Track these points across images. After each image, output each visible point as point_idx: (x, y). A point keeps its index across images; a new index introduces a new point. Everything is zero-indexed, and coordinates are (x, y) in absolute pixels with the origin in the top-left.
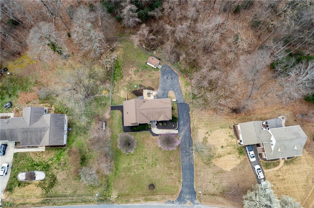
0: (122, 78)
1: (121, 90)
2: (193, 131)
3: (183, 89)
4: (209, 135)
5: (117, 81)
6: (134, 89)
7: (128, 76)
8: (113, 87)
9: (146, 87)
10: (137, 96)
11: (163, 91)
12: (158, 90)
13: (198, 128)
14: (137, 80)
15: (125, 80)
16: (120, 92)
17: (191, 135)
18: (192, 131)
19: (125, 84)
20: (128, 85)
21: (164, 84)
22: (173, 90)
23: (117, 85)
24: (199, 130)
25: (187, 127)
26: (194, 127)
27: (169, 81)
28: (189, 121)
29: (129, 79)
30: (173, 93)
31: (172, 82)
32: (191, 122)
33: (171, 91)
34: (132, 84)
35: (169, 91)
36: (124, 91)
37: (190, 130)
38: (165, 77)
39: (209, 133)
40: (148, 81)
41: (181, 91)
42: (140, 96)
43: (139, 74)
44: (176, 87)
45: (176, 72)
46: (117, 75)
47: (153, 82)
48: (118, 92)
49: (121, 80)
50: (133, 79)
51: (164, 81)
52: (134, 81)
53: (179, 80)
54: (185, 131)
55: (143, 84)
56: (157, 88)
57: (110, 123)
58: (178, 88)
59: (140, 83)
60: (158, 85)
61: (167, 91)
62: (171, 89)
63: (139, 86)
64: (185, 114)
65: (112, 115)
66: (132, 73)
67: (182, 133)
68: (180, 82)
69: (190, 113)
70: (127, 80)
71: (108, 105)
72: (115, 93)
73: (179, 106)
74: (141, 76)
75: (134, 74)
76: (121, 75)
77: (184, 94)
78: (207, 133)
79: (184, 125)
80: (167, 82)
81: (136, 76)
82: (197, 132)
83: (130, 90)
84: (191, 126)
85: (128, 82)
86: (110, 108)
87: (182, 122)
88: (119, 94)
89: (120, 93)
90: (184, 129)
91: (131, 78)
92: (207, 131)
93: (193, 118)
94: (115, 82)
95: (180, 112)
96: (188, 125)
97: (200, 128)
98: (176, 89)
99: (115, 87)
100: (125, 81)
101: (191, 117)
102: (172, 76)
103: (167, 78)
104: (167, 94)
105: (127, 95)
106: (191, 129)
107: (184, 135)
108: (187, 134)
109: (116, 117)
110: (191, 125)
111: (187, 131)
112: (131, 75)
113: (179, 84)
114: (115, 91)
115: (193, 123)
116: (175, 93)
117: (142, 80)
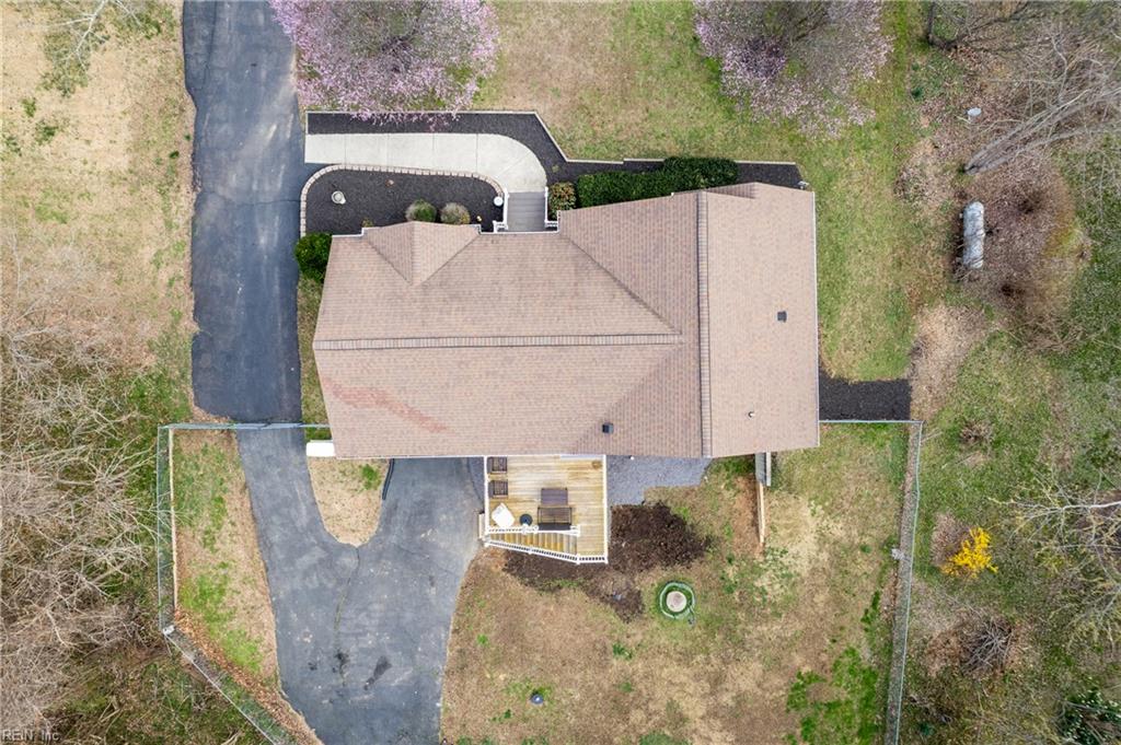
0: (800, 689)
1: (814, 571)
2: (175, 155)
3: (241, 554)
4: (31, 109)
5: (847, 660)
6: (696, 572)
7: (740, 699)
8: (884, 600)
9: (581, 594)
10: (661, 511)
11: (424, 548)
12: (468, 555)
13: (134, 179)
14: (660, 660)
15: (774, 665)
16: (824, 556)
17: (191, 111)
18: (185, 158)
19: (772, 630)
20: (741, 615)
21: (409, 616)
22: (333, 550)
23: (845, 621)
24: (122, 163)
25: (220, 190)
26: (163, 193)
27: (364, 643)
28: (206, 250)
29: (734, 671)
30: (338, 518)
31: (337, 623)
32: (188, 239)
33: (357, 544)
34: (710, 625)
35: (376, 539)
36: (785, 560)
37: (203, 158)
38: (398, 677)
39: (26, 132)
40: (556, 645)
41: (262, 539)
42: (637, 512)
43: (637, 716)
44: (306, 574)
45: (301, 719)
46: (848, 720)
47: (512, 632)
48: (841, 556)
49: (806, 669)
50: (697, 678)
51: (407, 639)
52: (685, 657)
53: (270, 637)
54: (244, 152)
55: (611, 617)
56: (479, 578)
57: (922, 263)
58: (290, 561)
59: (632, 628)
60: (467, 604)
61: (393, 539)
62: (348, 561)
63: (647, 600)
64: (236, 313)
65: (902, 334)
66: (703, 729)
67: (267, 132)
68: (268, 618)
69: (189, 327)
70: (756, 667)
71: (934, 433)
72: (864, 549)
73: (285, 396)
74: (622, 698)
75: (683, 719)
76: (807, 712)
77: (236, 504)
78: (50, 132)
79: (246, 210)
80: (382, 626)
81: (671, 705)
82: (139, 146)
83: (731, 572)
84: (184, 200)
85: (742, 642)
86: (914, 407)
87: (263, 241)
88: (837, 530)
89: (822, 538)
90: (249, 172)
91: (717, 681)
92: (46, 149)
93: (164, 277)
94: (865, 653)
95: (281, 334)
96: (213, 207)
97: (114, 179)
98: (306, 560)
99: (868, 603)
100: (777, 660)
101: (182, 288)
102: (336, 681)
103: (383, 666)
104: (387, 520)
105: (755, 524)
106: (187, 173)
107: (257, 122)
108: (225, 129)
109: (866, 318)
110: (192, 212)
111: (223, 154)
112: (713, 714)
113: (275, 607)
114: (864, 566)
115: (169, 225)
116: (315, 522)
117: (616, 662)
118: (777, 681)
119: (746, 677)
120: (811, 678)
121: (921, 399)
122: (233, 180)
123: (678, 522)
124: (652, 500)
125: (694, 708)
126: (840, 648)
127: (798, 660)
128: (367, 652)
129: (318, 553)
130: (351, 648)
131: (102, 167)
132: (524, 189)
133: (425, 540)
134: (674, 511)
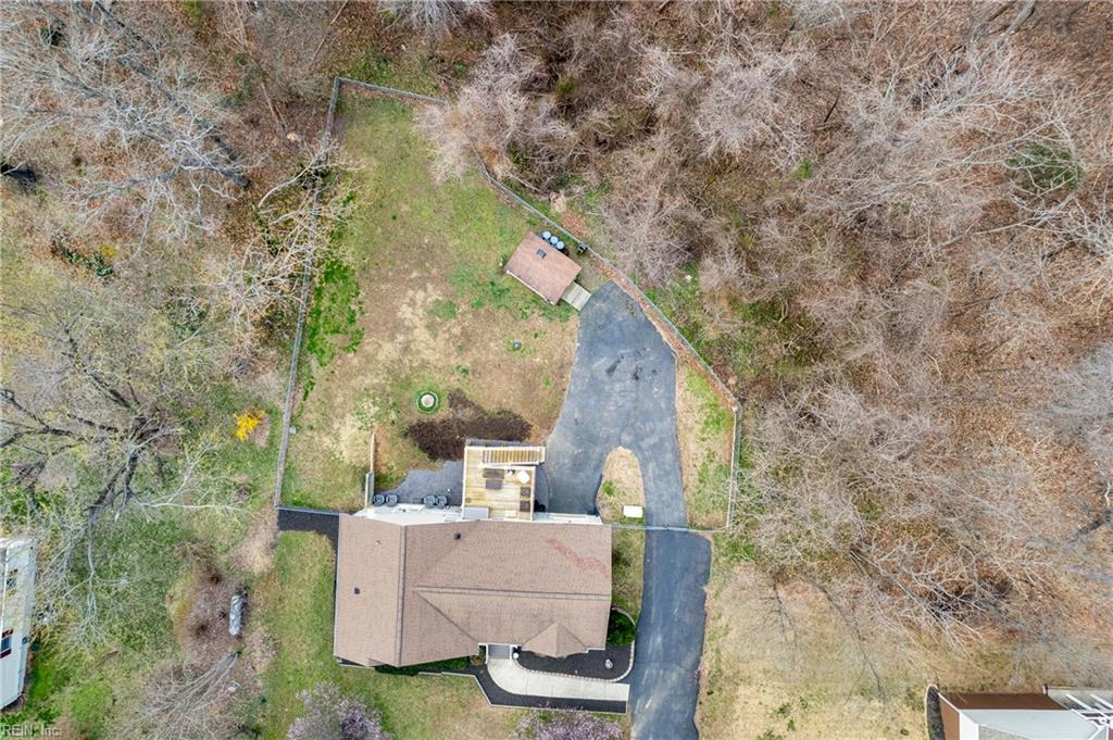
0: (355, 343)
1: (343, 416)
2: (710, 693)
3: (692, 447)
4: (791, 725)
5: (325, 360)
6: (415, 417)
7: (392, 338)
8: (300, 396)
9: (486, 408)
10: (433, 456)
11: (580, 443)
12: (553, 437)
13: (736, 680)
14: (440, 364)
15: (369, 358)
16: (336, 426)
17: (697, 718)
18: (703, 691)
19: (370, 380)
20: (389, 389)
21: (592, 402)
22: (635, 446)
23: (326, 384)
24: (742, 690)
25: (683, 671)
26: (720, 670)
27: (622, 385)
28: (695, 636)
29: (395, 355)
30: (629, 466)
31: (637, 399)
32: (706, 642)
33: (620, 448)
34: (407, 384)
35: (608, 451)
36: (359, 424)
37: (692, 691)
38: (602, 363)
39: (795, 712)
40: (504, 377)
41: (677, 455)
42: (448, 456)
43: (457, 331)
44: (652, 432)
45: (665, 339)
46: (326, 321)
47: (530, 386)
48: (325, 425)
49: (351, 355)
50: (418, 352)
51: (594, 386)
52: (424, 365)
53: (679, 392)
54: (665, 693)
55: (470, 393)
56: (548, 422)
57: (266, 599)
58: (662, 440)
59: (456, 385)
60: (556, 406)
61: (598, 449)
62: (626, 438)
63: (445, 402)
64: (680, 597)
65: (281, 557)
66: (416, 320)
67: (652, 703)
68: (679, 405)
69: (709, 590)
70: (381, 357)
71: (264, 496)
72: (311, 428)
73: (654, 544)
74: (465, 342)
75: (428, 327)
76: (352, 328)
77: (691, 478)
78: (782, 710)
79: (668, 659)
80: (609, 396)
81: (435, 336)
82: (733, 699)
83: (393, 416)
84: (706, 665)
85: (389, 372)
86: (275, 516)
87: (659, 639)
88: (327, 441)
89: (337, 437)
90: (664, 681)
91: (406, 349)
92: (786, 701)
93: (723, 621)
94: (314, 363)
95: (653, 583)
96: (689, 661)
97: (748, 681)
98: (652, 440)
99: (310, 394)
100: (368, 362)
101: (712, 613)
102: (640, 363)
103: (611, 371)
104: (601, 461)
105: (377, 444)
106: (703, 682)
107: (657, 710)
108: (677, 707)
109: (302, 569)
110: (702, 658)
111: (679, 692)
112: (409, 330)
113: (674, 412)
114: (311, 417)
115: (718, 651)
116: (644, 465)
117: (467, 364)
118: (369, 349)
119: (388, 351)
120: (347, 349)
121: (272, 518)
122: (674, 677)
123: (424, 448)
124: (438, 463)
125: (421, 334)
126: (329, 367)
127: (355, 361)
128: (620, 380)
129: (644, 444)
130: (629, 382)
131: (754, 688)
132: (501, 661)
133: (578, 448)
134: (426, 455)
